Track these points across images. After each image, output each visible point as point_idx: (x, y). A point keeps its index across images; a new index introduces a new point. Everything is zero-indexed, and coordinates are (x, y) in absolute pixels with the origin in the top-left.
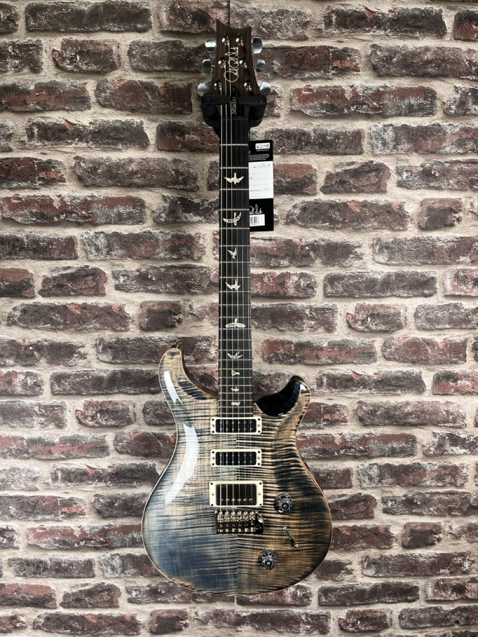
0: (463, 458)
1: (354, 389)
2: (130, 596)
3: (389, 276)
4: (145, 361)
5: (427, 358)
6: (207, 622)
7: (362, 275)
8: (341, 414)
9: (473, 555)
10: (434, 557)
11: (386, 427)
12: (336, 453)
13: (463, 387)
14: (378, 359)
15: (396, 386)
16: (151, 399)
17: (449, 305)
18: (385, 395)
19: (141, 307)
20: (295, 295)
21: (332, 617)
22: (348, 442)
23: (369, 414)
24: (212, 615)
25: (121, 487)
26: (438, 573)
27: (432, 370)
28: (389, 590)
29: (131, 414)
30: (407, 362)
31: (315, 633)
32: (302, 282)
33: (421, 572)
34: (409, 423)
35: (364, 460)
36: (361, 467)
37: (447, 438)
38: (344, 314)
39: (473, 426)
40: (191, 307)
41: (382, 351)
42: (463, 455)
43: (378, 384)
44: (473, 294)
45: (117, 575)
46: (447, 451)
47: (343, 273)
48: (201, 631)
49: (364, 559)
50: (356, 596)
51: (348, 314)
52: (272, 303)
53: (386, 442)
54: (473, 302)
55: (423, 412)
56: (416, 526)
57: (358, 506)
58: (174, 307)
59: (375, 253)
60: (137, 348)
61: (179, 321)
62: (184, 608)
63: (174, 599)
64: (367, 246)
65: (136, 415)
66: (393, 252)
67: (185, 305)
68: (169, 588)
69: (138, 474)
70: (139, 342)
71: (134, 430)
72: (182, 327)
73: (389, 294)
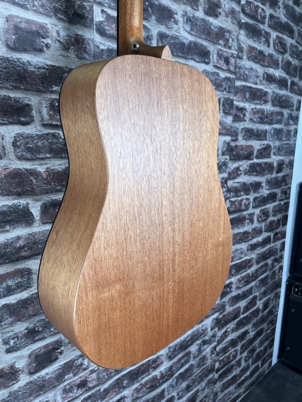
2: (8, 346)
4: (13, 86)
7: (177, 37)
16: (22, 131)
17: (215, 72)
19: (7, 21)
40: (58, 33)
44: (224, 68)
47: (168, 33)
48: (73, 353)
54: (223, 73)
58: (42, 28)
59: (184, 22)
60: (4, 69)
61: (47, 46)
62: (59, 337)
63: (51, 332)
64: (180, 15)
65: (5, 149)
66: (193, 25)
67: (53, 29)
68: (46, 324)
69: (10, 217)
70: (5, 62)
71: (4, 167)
72: (50, 53)
73: (190, 57)
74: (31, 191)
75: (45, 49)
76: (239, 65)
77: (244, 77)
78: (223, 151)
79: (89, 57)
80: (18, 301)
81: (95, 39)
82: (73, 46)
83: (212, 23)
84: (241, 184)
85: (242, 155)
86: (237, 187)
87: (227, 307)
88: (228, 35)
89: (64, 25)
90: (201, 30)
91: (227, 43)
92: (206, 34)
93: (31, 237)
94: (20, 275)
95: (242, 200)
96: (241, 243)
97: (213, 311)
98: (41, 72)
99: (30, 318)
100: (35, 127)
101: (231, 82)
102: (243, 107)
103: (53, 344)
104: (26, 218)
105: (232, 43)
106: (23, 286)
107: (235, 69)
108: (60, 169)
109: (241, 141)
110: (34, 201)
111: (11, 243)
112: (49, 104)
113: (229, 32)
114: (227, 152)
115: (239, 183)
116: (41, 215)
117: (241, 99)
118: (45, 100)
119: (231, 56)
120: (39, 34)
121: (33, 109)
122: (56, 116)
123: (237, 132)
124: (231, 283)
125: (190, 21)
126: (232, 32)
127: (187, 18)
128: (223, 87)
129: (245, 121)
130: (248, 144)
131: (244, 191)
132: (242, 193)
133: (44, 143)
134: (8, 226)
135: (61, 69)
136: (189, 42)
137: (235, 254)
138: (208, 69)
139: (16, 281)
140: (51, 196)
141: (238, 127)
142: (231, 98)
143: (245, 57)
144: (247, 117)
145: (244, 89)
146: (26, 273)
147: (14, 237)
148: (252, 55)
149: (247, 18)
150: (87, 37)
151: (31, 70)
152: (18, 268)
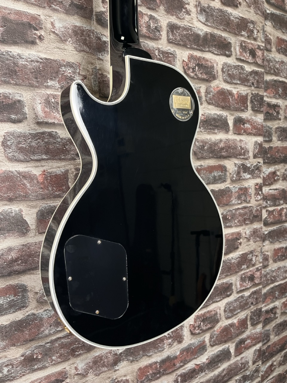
0: (249, 182)
3: (206, 34)
5: (230, 105)
7: (191, 29)
9: (257, 251)
10: (239, 257)
11: (210, 160)
13: (247, 129)
14: (203, 103)
15: (215, 126)
17: (238, 66)
18: (209, 133)
20: (147, 35)
21: (185, 326)
23: (200, 149)
24: (91, 363)
26: (241, 269)
27: (232, 115)
28: (218, 291)
30: (219, 107)
32: (151, 23)
33: (233, 271)
34: (223, 156)
37: (241, 167)
38: (181, 60)
39: (252, 157)
41: (206, 97)
42: (249, 179)
43: (204, 123)
44: (249, 61)
46: (241, 177)
47: (179, 24)
51: (184, 61)
53: (211, 172)
54: (249, 67)
55: (229, 147)
56: (229, 236)
58: (34, 20)
59: (198, 13)
61: (40, 38)
62: (63, 368)
63: (52, 361)
64: (193, 5)
66: (208, 15)
67: (47, 21)
68: (46, 351)
72: (44, 45)
73: (207, 49)
74: (25, 197)
75: (37, 41)
76: (268, 58)
77: (274, 71)
78: (255, 153)
79: (90, 49)
80: (12, 322)
81: (95, 31)
83: (231, 13)
84: (279, 192)
85: (278, 158)
86: (274, 195)
87: (272, 337)
88: (252, 26)
89: (59, 16)
90: (218, 20)
91: (251, 34)
92: (225, 24)
93: (25, 248)
94: (13, 292)
95: (282, 209)
96: (284, 260)
97: (254, 342)
99: (27, 343)
100: (27, 125)
101: (260, 76)
102: (276, 104)
103: (57, 375)
104: (19, 227)
105: (257, 34)
106: (17, 306)
107: (263, 62)
108: (59, 172)
109: (277, 143)
110: (28, 207)
112: (44, 100)
113: (252, 22)
114: (260, 155)
115: (276, 189)
116: (37, 224)
117: (272, 95)
118: (39, 96)
119: (257, 48)
120: (30, 26)
121: (26, 106)
122: (52, 113)
123: (271, 132)
124: (275, 308)
125: (205, 11)
126: (256, 23)
127: (201, 7)
128: (250, 82)
129: (280, 119)
130: (285, 146)
131: (283, 199)
132: (282, 202)
133: (39, 142)
135: (57, 62)
136: (204, 33)
137: (277, 273)
138: (229, 62)
139: (9, 299)
140: (49, 202)
141: (272, 127)
142: (261, 93)
143: (274, 49)
144: (281, 115)
145: (275, 85)
146: (19, 290)
148: (282, 47)
149: (273, 8)
150: (87, 29)
152: (10, 284)
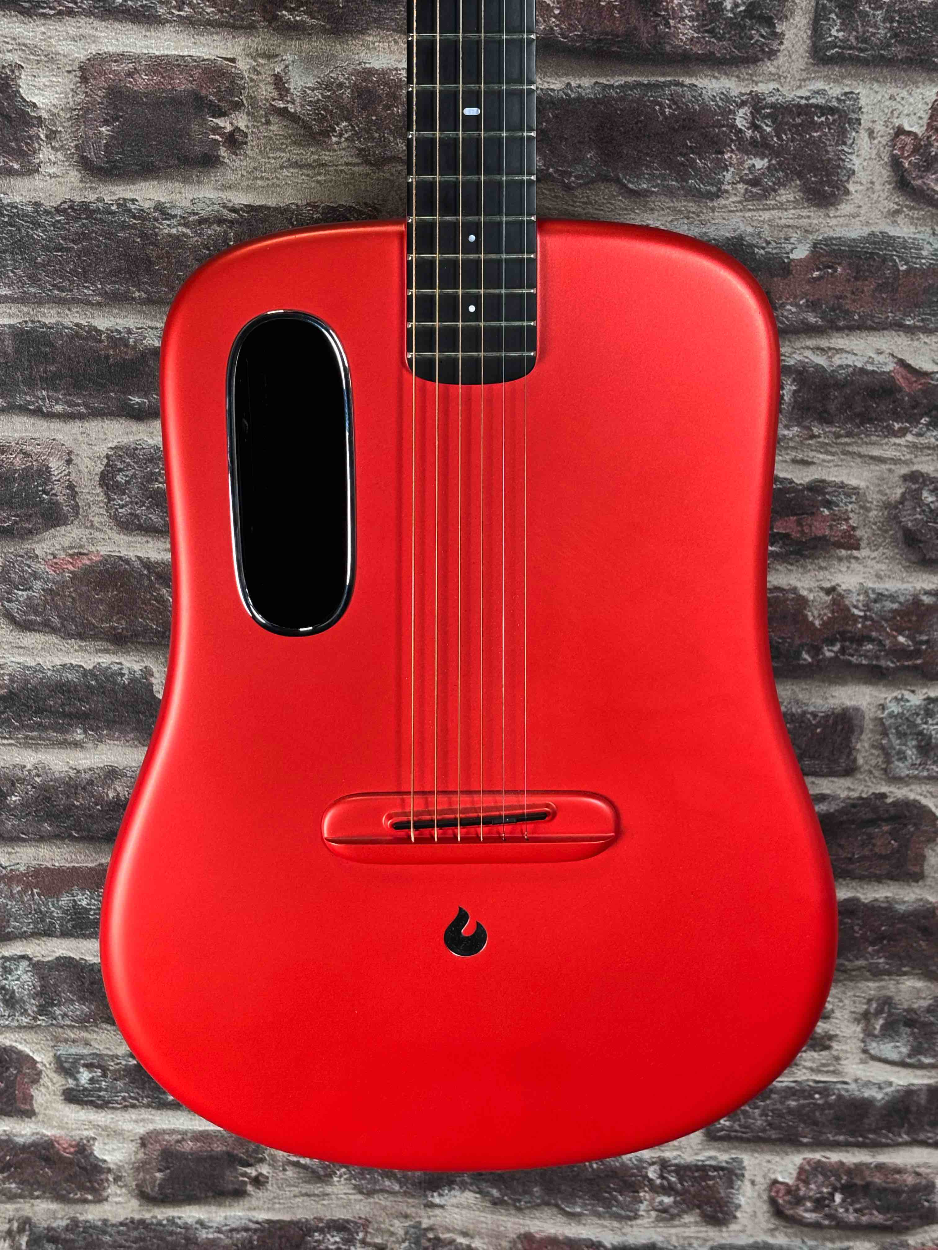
1: (897, 426)
2: (71, 1083)
4: (104, 294)
6: (330, 1176)
8: (837, 518)
12: (805, 656)
16: (132, 438)
19: (84, 79)
22: (855, 618)
25: (27, 744)
29: (57, 488)
31: (687, 1218)
35: (906, 684)
36: (895, 708)
40: (279, 82)
45: (25, 1020)
48: (308, 1202)
49: (874, 1005)
50: (837, 1118)
52: (603, 81)
57: (870, 837)
60: (73, 241)
65: (77, 493)
69: (87, 703)
70: (77, 219)
71: (71, 548)
82: (347, 119)
98: (209, 236)
111: (87, 783)
134: (79, 731)
147: (98, 768)
151: (170, 235)
